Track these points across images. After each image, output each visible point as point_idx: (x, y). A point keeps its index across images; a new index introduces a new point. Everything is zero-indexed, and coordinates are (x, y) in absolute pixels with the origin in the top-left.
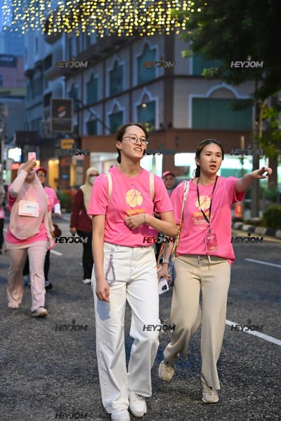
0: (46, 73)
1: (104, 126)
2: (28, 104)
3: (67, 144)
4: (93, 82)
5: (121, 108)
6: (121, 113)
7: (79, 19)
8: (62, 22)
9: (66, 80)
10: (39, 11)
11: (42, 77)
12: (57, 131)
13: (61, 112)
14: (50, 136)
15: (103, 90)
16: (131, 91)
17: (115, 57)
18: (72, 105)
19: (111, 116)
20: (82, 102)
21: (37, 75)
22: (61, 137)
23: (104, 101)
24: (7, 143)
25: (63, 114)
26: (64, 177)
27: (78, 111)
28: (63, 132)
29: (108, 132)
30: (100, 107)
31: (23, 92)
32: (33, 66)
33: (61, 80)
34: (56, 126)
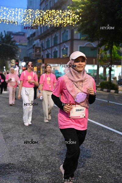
0: (34, 38)
1: (52, 56)
2: (28, 48)
3: (40, 61)
4: (48, 41)
5: (57, 50)
6: (57, 51)
7: (42, 21)
8: (37, 22)
9: (40, 40)
10: (29, 18)
11: (32, 40)
12: (37, 57)
13: (38, 51)
14: (34, 59)
15: (51, 44)
16: (60, 44)
17: (55, 33)
18: (41, 48)
19: (54, 52)
20: (45, 48)
21: (31, 39)
22: (38, 59)
23: (52, 47)
24: (20, 61)
25: (38, 52)
26: (39, 71)
27: (43, 51)
28: (39, 57)
29: (53, 58)
30: (50, 49)
31: (26, 44)
32: (29, 36)
33: (38, 41)
34: (36, 55)
